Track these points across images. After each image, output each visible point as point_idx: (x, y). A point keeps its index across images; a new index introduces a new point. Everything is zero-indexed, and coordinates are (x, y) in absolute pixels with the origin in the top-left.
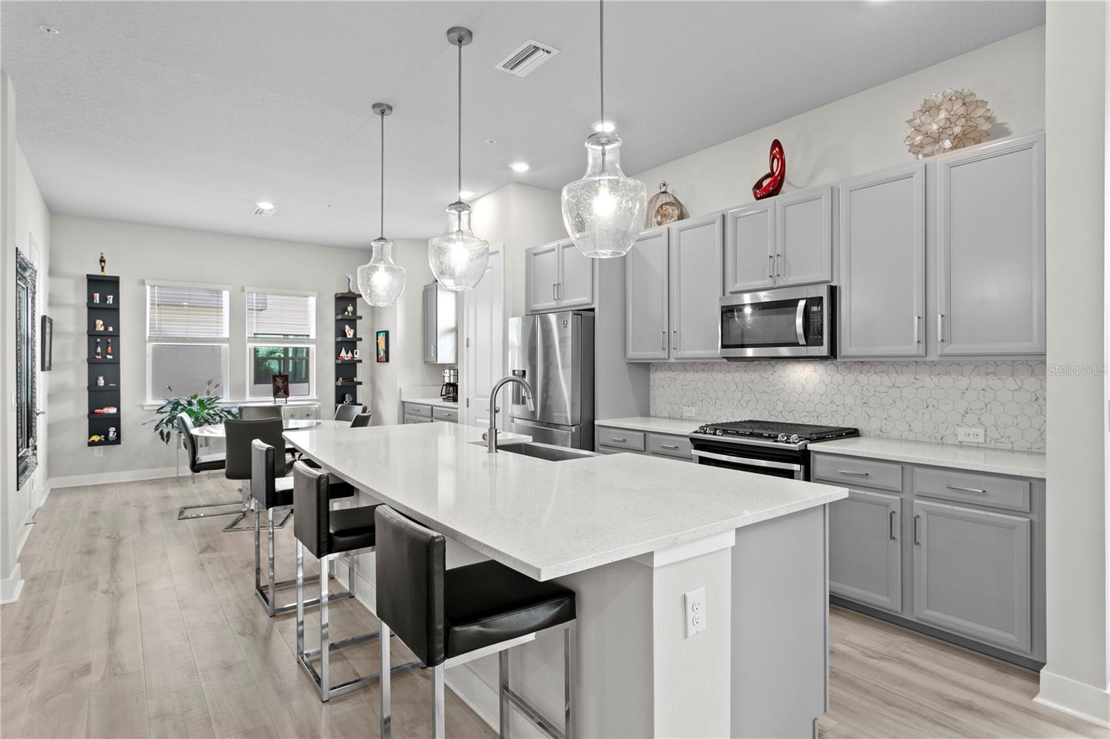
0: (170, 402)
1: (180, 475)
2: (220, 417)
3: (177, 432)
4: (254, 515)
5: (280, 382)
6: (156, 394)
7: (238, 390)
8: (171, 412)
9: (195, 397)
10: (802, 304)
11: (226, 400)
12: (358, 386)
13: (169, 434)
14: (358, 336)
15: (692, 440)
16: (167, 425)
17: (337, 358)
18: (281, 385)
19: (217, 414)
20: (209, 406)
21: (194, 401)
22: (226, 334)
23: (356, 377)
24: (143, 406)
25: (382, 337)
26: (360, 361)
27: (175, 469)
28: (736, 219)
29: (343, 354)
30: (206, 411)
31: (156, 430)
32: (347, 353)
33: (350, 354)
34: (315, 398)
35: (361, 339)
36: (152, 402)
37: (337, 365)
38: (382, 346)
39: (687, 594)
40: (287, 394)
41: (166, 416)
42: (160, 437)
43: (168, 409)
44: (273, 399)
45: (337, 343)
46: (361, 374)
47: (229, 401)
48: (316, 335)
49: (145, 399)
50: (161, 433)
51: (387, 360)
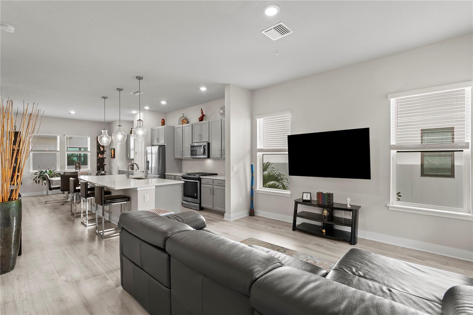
0: (39, 171)
1: (43, 194)
2: (57, 175)
3: (42, 180)
4: (70, 203)
5: (77, 165)
6: (34, 169)
7: (62, 167)
8: (40, 174)
9: (48, 169)
10: (203, 146)
11: (58, 170)
12: (105, 166)
13: (39, 181)
14: (105, 150)
15: (182, 177)
16: (38, 178)
17: (97, 157)
18: (78, 165)
19: (55, 175)
20: (53, 172)
21: (48, 171)
22: (58, 150)
23: (104, 163)
24: (29, 173)
25: (113, 150)
26: (106, 158)
27: (41, 192)
28: (194, 125)
29: (100, 155)
30: (52, 174)
31: (34, 180)
32: (101, 155)
33: (102, 156)
34: (90, 169)
35: (106, 151)
36: (32, 171)
37: (97, 159)
38: (113, 153)
39: (145, 195)
40: (80, 168)
41: (38, 175)
42: (35, 182)
43: (39, 173)
44: (75, 170)
45: (97, 152)
46: (106, 162)
47: (59, 171)
48: (90, 150)
49: (30, 170)
50: (36, 181)
51: (114, 157)
